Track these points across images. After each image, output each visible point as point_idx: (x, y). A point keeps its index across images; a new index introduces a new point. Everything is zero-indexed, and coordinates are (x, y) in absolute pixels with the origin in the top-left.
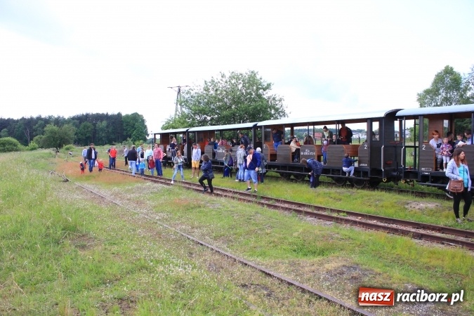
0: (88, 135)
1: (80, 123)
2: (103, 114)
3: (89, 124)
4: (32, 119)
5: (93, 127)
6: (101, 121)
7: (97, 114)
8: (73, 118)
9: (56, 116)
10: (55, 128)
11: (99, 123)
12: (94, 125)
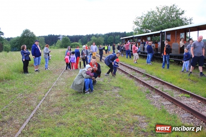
0: (112, 41)
1: (109, 36)
2: (118, 33)
3: (112, 37)
4: (90, 35)
5: (114, 38)
6: (117, 36)
7: (116, 32)
8: (106, 34)
9: (99, 34)
10: (96, 38)
11: (116, 36)
12: (114, 37)
